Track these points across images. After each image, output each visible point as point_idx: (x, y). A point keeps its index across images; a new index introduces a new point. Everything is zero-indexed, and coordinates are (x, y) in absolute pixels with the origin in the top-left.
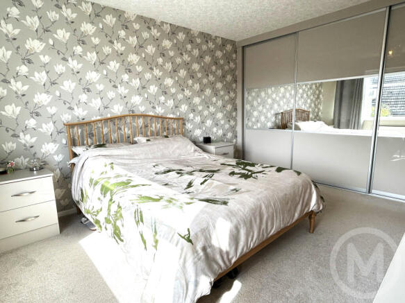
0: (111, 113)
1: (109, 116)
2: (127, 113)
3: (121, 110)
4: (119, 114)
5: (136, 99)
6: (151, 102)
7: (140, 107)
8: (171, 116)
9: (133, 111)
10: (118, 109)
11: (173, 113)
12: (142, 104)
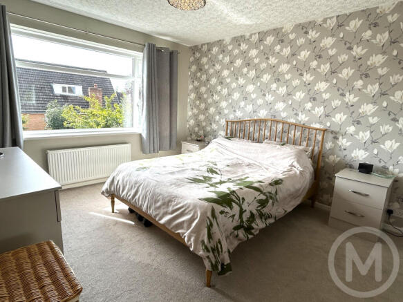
0: (257, 116)
1: (256, 118)
2: (269, 118)
3: (265, 114)
4: (263, 118)
5: (280, 106)
6: (296, 108)
7: (282, 113)
8: (317, 126)
9: (275, 116)
10: (263, 114)
11: (321, 123)
12: (284, 110)
